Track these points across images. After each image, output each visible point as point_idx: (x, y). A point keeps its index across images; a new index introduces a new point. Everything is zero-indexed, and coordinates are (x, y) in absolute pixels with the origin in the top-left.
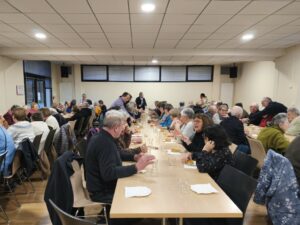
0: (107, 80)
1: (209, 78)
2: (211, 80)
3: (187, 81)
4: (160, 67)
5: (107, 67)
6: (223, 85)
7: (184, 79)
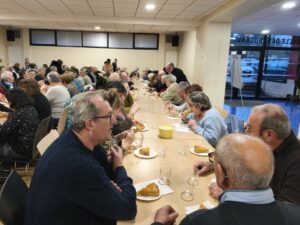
0: (56, 45)
1: (155, 46)
2: (157, 49)
3: (134, 48)
4: (108, 33)
5: (56, 32)
6: (168, 53)
7: (131, 46)
